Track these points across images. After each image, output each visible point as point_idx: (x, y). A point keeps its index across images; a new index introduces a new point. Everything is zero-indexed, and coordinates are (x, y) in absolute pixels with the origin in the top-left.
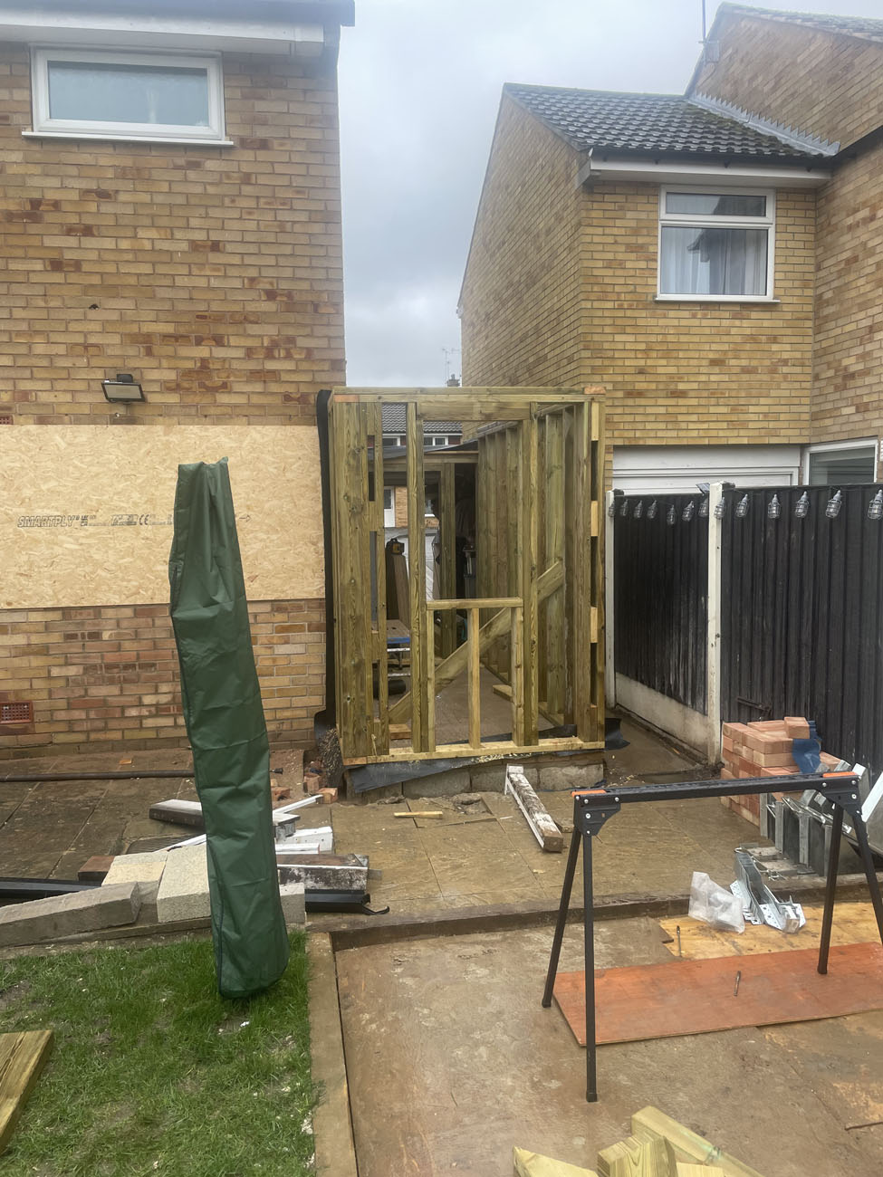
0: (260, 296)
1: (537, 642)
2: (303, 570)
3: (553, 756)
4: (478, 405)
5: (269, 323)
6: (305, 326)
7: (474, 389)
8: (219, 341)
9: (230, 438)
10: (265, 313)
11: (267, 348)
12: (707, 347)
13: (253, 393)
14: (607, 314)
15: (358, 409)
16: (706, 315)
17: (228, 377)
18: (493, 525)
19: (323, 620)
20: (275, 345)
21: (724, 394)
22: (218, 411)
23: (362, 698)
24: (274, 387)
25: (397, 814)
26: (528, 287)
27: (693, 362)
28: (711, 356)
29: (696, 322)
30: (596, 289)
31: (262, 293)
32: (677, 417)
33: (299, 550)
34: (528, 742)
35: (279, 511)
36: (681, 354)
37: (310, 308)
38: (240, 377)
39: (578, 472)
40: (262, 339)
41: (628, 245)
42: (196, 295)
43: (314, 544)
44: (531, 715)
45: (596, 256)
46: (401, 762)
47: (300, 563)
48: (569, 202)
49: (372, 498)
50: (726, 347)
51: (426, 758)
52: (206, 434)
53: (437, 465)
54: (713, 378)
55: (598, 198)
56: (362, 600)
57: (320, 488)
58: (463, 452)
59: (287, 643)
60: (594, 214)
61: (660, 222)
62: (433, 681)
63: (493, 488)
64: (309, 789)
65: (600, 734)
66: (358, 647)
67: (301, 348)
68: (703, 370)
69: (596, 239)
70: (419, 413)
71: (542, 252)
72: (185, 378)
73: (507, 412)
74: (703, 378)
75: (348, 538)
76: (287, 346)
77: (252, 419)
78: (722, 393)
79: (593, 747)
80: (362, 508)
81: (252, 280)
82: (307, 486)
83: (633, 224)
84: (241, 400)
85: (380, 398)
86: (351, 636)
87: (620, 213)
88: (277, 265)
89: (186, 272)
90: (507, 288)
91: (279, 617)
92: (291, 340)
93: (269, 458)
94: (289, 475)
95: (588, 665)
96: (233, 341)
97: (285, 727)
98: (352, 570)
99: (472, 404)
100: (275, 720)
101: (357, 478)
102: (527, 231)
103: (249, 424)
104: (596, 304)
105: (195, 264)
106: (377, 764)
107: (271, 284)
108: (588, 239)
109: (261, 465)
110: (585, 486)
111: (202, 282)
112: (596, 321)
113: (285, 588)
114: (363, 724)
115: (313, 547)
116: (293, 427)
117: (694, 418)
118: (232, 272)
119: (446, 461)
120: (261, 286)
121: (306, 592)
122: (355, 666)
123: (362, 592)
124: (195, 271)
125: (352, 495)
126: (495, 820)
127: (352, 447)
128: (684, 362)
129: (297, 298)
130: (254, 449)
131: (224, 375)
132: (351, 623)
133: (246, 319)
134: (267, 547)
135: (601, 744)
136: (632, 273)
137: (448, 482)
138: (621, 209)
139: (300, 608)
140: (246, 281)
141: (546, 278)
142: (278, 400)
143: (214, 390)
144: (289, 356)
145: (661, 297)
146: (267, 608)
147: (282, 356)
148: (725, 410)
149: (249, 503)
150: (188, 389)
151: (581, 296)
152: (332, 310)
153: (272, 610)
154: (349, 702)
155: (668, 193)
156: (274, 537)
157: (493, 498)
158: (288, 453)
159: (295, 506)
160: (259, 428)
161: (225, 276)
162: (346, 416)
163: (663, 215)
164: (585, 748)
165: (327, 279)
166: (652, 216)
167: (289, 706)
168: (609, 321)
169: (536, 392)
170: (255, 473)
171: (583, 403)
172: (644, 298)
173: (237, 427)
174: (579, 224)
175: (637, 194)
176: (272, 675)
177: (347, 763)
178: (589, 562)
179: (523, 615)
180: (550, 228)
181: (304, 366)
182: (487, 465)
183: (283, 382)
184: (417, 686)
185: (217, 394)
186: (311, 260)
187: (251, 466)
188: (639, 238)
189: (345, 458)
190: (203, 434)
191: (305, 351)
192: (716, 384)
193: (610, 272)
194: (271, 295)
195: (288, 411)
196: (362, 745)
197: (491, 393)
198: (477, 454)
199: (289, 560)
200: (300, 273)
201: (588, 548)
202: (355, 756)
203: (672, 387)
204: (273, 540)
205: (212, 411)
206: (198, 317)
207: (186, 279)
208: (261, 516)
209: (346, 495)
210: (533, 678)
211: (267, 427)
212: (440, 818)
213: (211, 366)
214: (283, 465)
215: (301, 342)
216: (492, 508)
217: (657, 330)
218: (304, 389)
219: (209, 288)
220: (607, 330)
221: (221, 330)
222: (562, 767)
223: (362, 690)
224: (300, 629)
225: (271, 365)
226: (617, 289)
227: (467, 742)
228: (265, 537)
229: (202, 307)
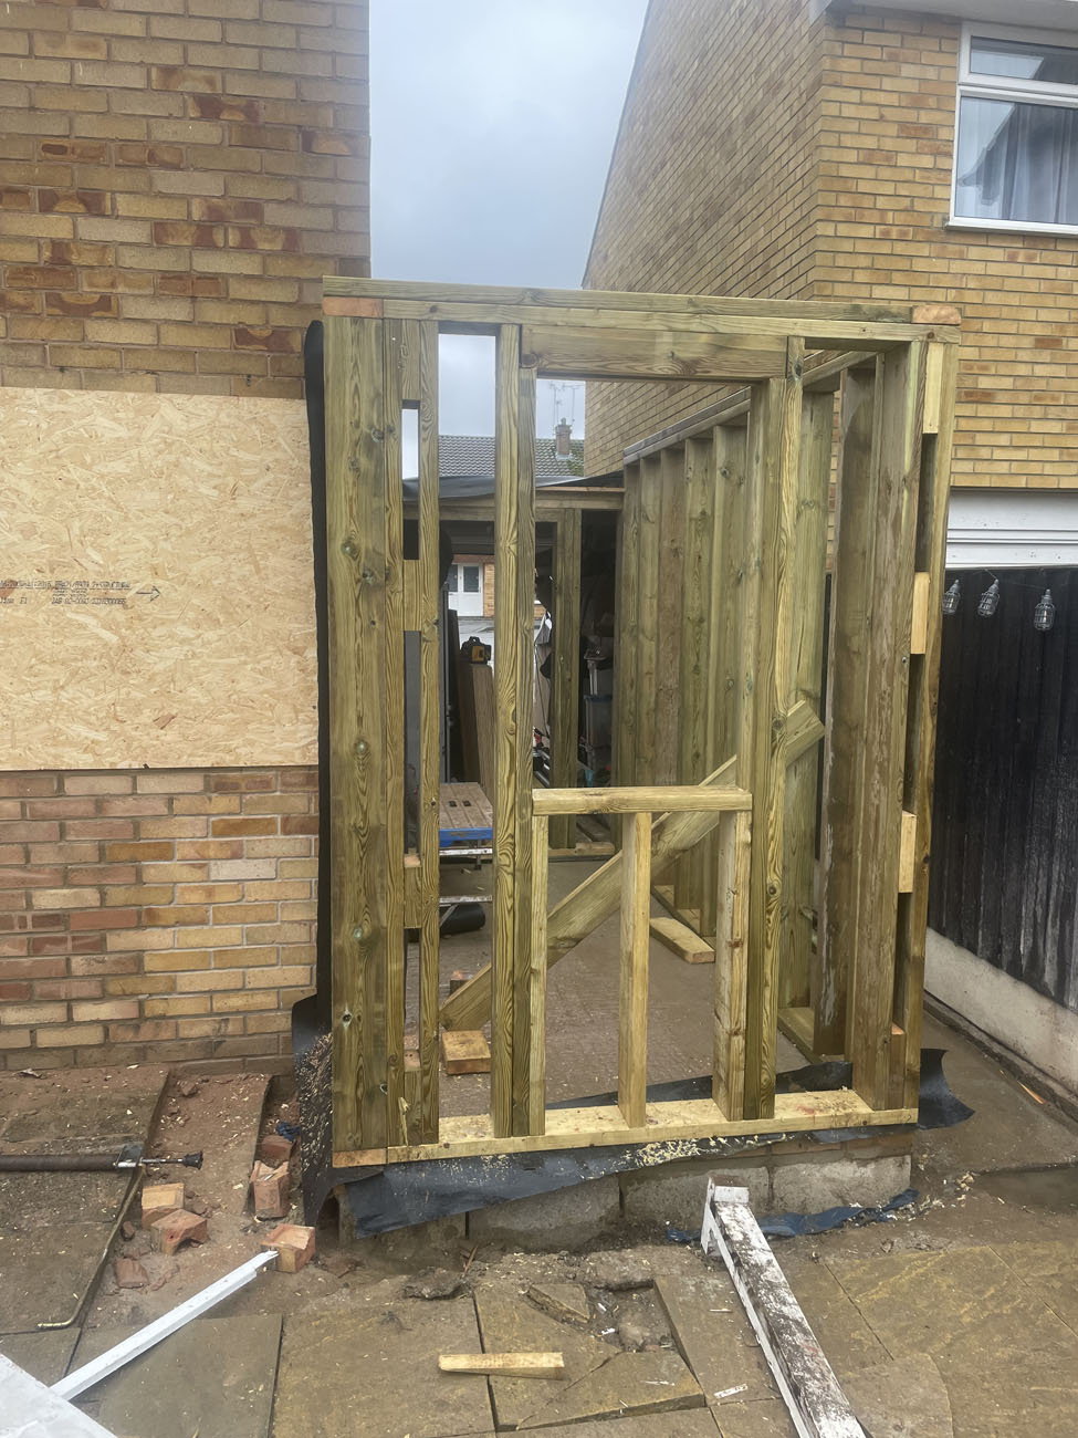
0: (185, 108)
1: (779, 892)
2: (272, 708)
3: (807, 1142)
4: (667, 338)
5: (207, 170)
6: (287, 178)
7: (659, 299)
8: (92, 203)
9: (114, 419)
10: (194, 146)
11: (199, 225)
12: (1031, 315)
13: (167, 321)
14: (861, 247)
15: (381, 331)
16: (1034, 257)
17: (113, 285)
18: (648, 621)
19: (314, 811)
20: (216, 217)
21: (1058, 399)
22: (91, 359)
23: (378, 1015)
24: (213, 312)
25: (447, 1363)
26: (706, 225)
27: (1006, 341)
28: (1039, 330)
29: (1015, 270)
30: (843, 200)
31: (190, 101)
32: (973, 438)
33: (265, 663)
34: (751, 1112)
35: (222, 580)
36: (987, 326)
37: (295, 141)
38: (140, 287)
39: (883, 507)
40: (189, 205)
41: (903, 125)
42: (45, 100)
43: (296, 652)
44: (760, 1050)
45: (847, 140)
46: (464, 1161)
47: (267, 692)
48: (796, 52)
49: (411, 550)
50: (1064, 316)
51: (524, 1149)
52: (62, 407)
53: (554, 511)
54: (1039, 370)
55: (855, 36)
56: (384, 792)
57: (310, 535)
58: (598, 489)
59: (236, 856)
60: (845, 65)
61: (959, 88)
62: (543, 978)
63: (650, 553)
64: (259, 1206)
65: (909, 1094)
66: (371, 899)
67: (275, 228)
68: (1023, 356)
69: (848, 111)
70: (526, 351)
71: (737, 158)
72: (18, 284)
73: (734, 357)
74: (1023, 370)
75: (352, 646)
76: (244, 222)
77: (164, 379)
78: (1053, 399)
79: (893, 1121)
80: (387, 577)
81: (168, 71)
82: (282, 529)
83: (913, 87)
84: (143, 336)
85: (433, 310)
86: (356, 872)
87: (890, 67)
88: (224, 43)
89: (22, 49)
90: (667, 237)
91: (222, 804)
92: (253, 209)
93: (201, 465)
94: (245, 504)
95: (890, 944)
96: (124, 205)
97: (231, 1028)
98: (360, 719)
99: (653, 334)
100: (211, 1014)
101: (376, 503)
102: (707, 132)
103: (158, 391)
104: (843, 230)
105: (43, 32)
106: (410, 1163)
107: (211, 82)
108: (833, 109)
109: (184, 481)
110: (902, 542)
111: (58, 74)
112: (841, 260)
113: (234, 743)
114: (379, 1076)
115: (297, 658)
116: (253, 399)
117: (1004, 440)
118: (125, 53)
119: (566, 504)
120: (188, 86)
121: (280, 753)
122: (362, 942)
123: (384, 770)
124: (42, 49)
125: (364, 543)
126: (700, 1402)
127: (364, 427)
128: (990, 341)
129: (264, 117)
130: (169, 445)
131: (102, 280)
132: (355, 844)
133: (151, 157)
134: (194, 655)
135: (910, 1114)
136: (908, 175)
137: (569, 543)
138: (893, 58)
139: (265, 786)
140: (154, 72)
141: (743, 200)
142: (223, 341)
143: (82, 312)
144: (247, 245)
145: (954, 222)
146: (196, 783)
147: (231, 244)
148: (1056, 427)
149: (155, 561)
150: (23, 309)
151: (818, 214)
152: (343, 149)
153: (207, 789)
154: (346, 1025)
155: (973, 38)
156: (211, 635)
157: (651, 572)
158: (244, 456)
159: (258, 571)
160: (180, 399)
161: (109, 61)
162: (350, 351)
163: (964, 76)
164: (875, 1122)
165: (334, 79)
166: (946, 75)
167: (239, 986)
168: (864, 261)
169: (803, 313)
170: (170, 497)
171: (907, 344)
172: (926, 221)
173: (131, 395)
174: (818, 83)
175: (920, 35)
176: (204, 922)
177: (340, 1162)
178: (904, 711)
179: (752, 827)
180: (753, 111)
181: (280, 267)
182: (641, 513)
183: (233, 300)
184: (507, 989)
185: (88, 323)
186: (298, 33)
187: (162, 482)
188: (922, 112)
189: (347, 453)
190: (56, 407)
191: (282, 236)
192: (1044, 382)
193: (868, 172)
194: (210, 107)
195: (245, 366)
196: (375, 1122)
197: (699, 311)
198: (622, 494)
199: (243, 685)
200: (273, 62)
201: (902, 680)
202: (361, 1147)
203: (969, 383)
204: (209, 643)
205: (77, 358)
206: (47, 148)
207: (21, 64)
208: (182, 589)
209: (348, 542)
210: (768, 970)
211: (196, 398)
212: (556, 1376)
213: (75, 259)
214: (231, 481)
215: (275, 215)
216: (649, 588)
217: (946, 281)
218: (278, 318)
219: (72, 86)
220: (861, 276)
221: (99, 179)
222: (823, 1163)
223: (379, 998)
224: (265, 827)
225: (207, 263)
226: (881, 203)
227: (610, 1099)
228: (189, 633)
229: (57, 128)
